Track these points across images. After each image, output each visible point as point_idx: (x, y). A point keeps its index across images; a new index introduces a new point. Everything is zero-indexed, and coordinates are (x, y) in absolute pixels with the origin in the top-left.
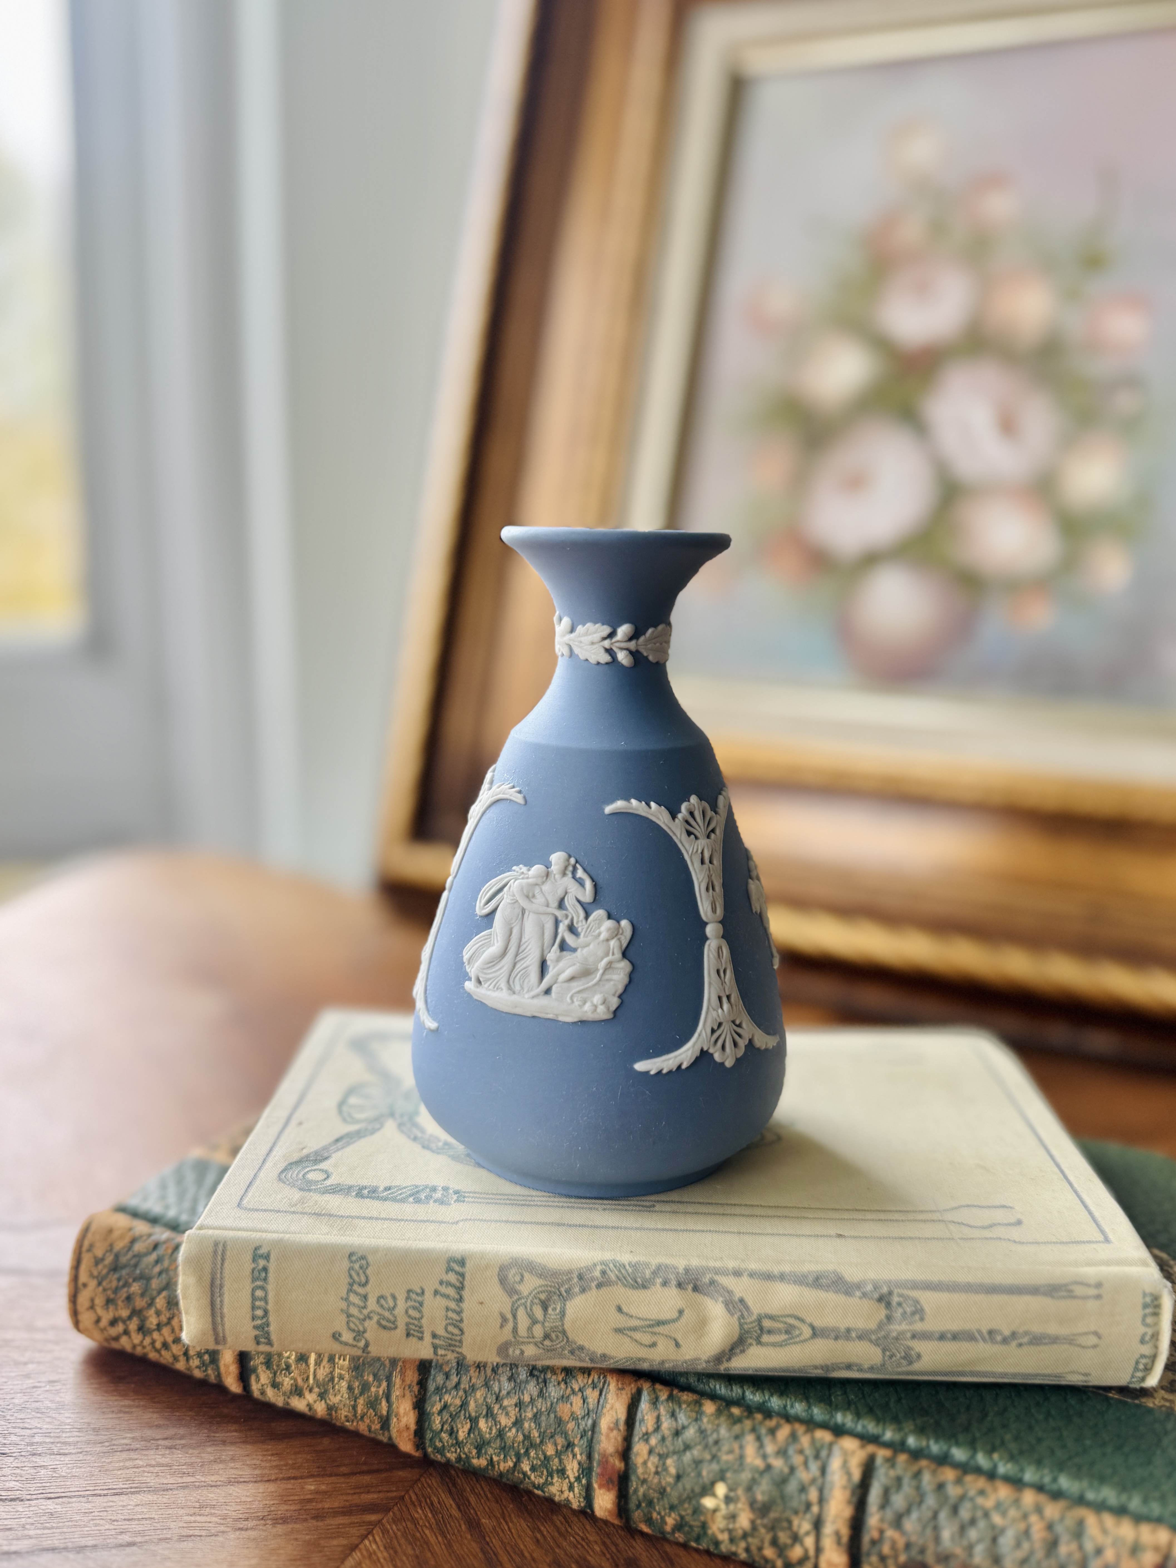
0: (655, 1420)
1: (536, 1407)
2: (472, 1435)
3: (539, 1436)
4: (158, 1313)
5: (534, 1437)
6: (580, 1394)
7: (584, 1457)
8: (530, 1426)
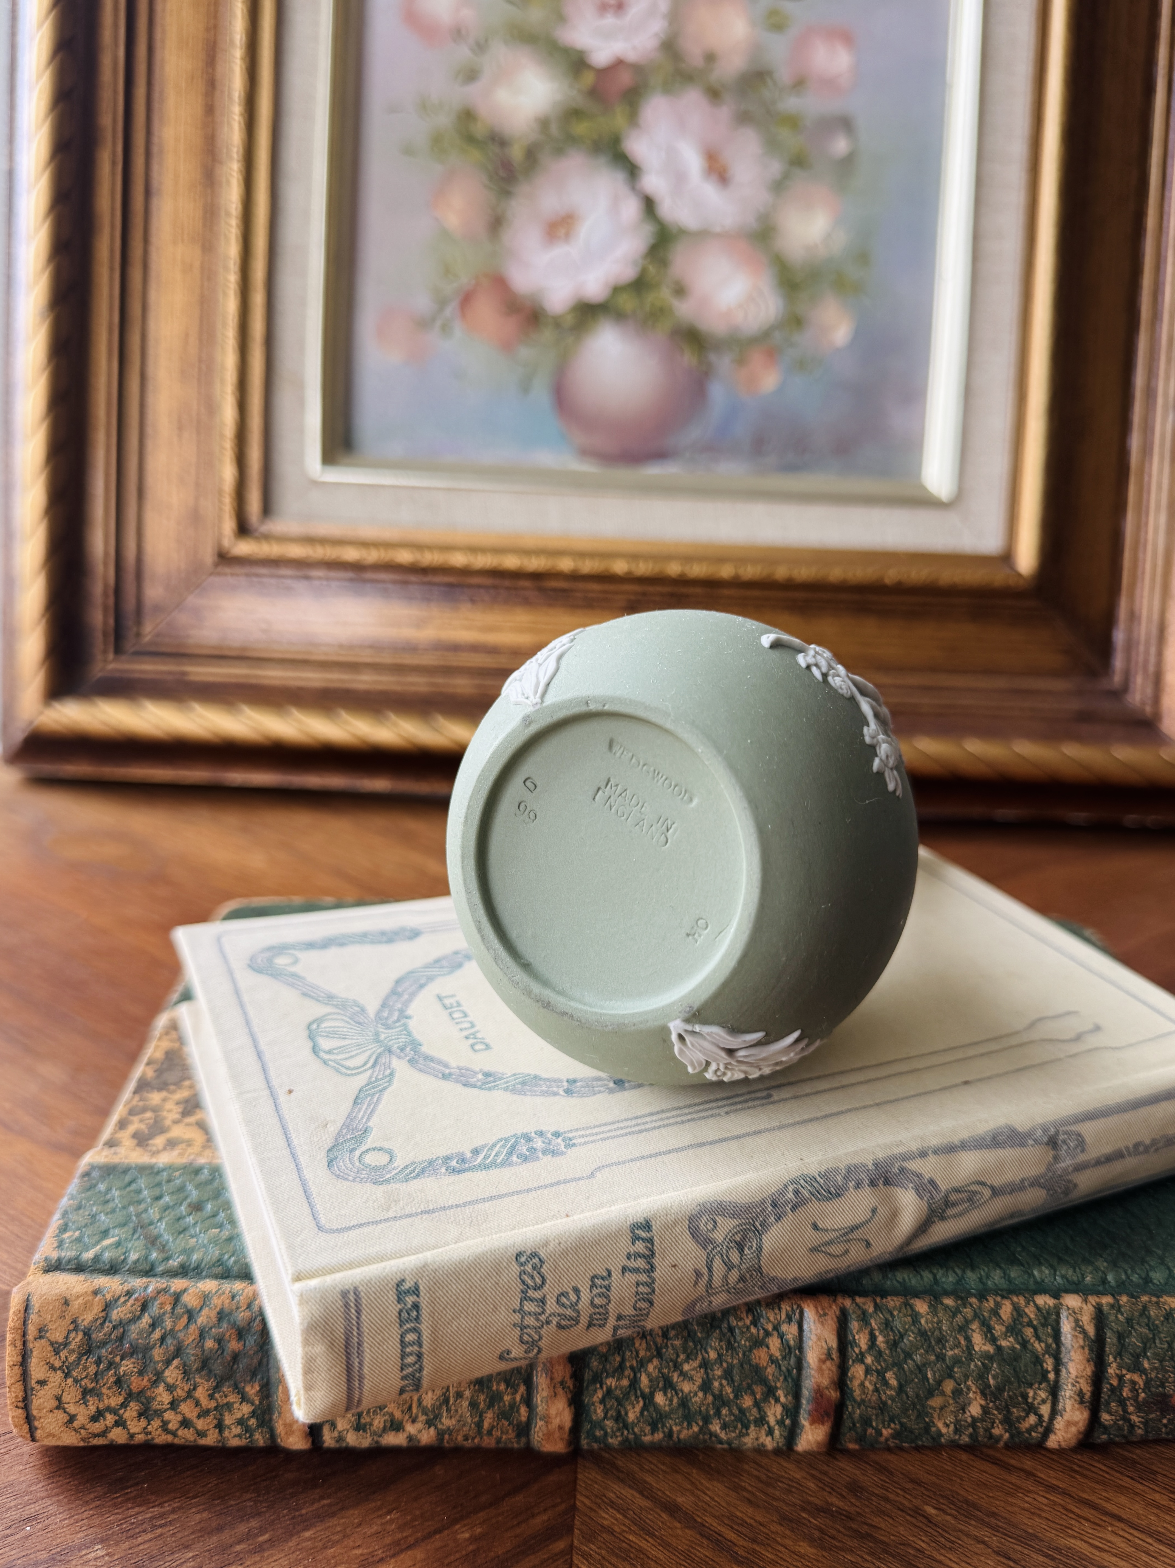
0: (867, 1337)
1: (726, 1361)
2: (646, 1413)
3: (733, 1392)
4: (170, 1388)
5: (727, 1393)
6: (775, 1333)
7: (790, 1398)
8: (721, 1384)
